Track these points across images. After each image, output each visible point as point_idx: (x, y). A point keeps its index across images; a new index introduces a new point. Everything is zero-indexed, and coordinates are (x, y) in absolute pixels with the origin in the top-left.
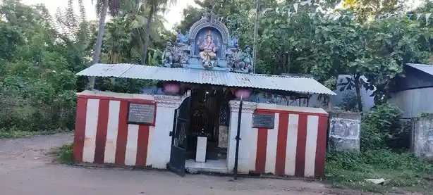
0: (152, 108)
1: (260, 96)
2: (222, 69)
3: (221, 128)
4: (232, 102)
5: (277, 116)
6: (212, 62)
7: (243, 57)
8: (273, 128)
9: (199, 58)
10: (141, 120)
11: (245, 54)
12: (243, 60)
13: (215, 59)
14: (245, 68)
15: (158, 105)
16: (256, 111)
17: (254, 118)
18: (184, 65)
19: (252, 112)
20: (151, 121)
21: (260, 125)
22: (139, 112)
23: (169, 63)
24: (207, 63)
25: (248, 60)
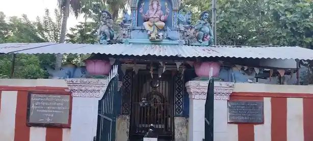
0: (66, 99)
1: (236, 71)
2: (174, 42)
3: (178, 121)
4: (192, 85)
5: (267, 102)
6: (161, 34)
7: (200, 26)
8: (262, 123)
9: (143, 30)
10: (49, 121)
11: (203, 22)
12: (200, 30)
13: (163, 30)
14: (203, 40)
15: (74, 94)
16: (233, 96)
17: (230, 108)
18: (124, 40)
19: (227, 98)
20: (65, 121)
21: (240, 119)
22: (45, 107)
23: (105, 38)
24: (153, 36)
25: (207, 29)
